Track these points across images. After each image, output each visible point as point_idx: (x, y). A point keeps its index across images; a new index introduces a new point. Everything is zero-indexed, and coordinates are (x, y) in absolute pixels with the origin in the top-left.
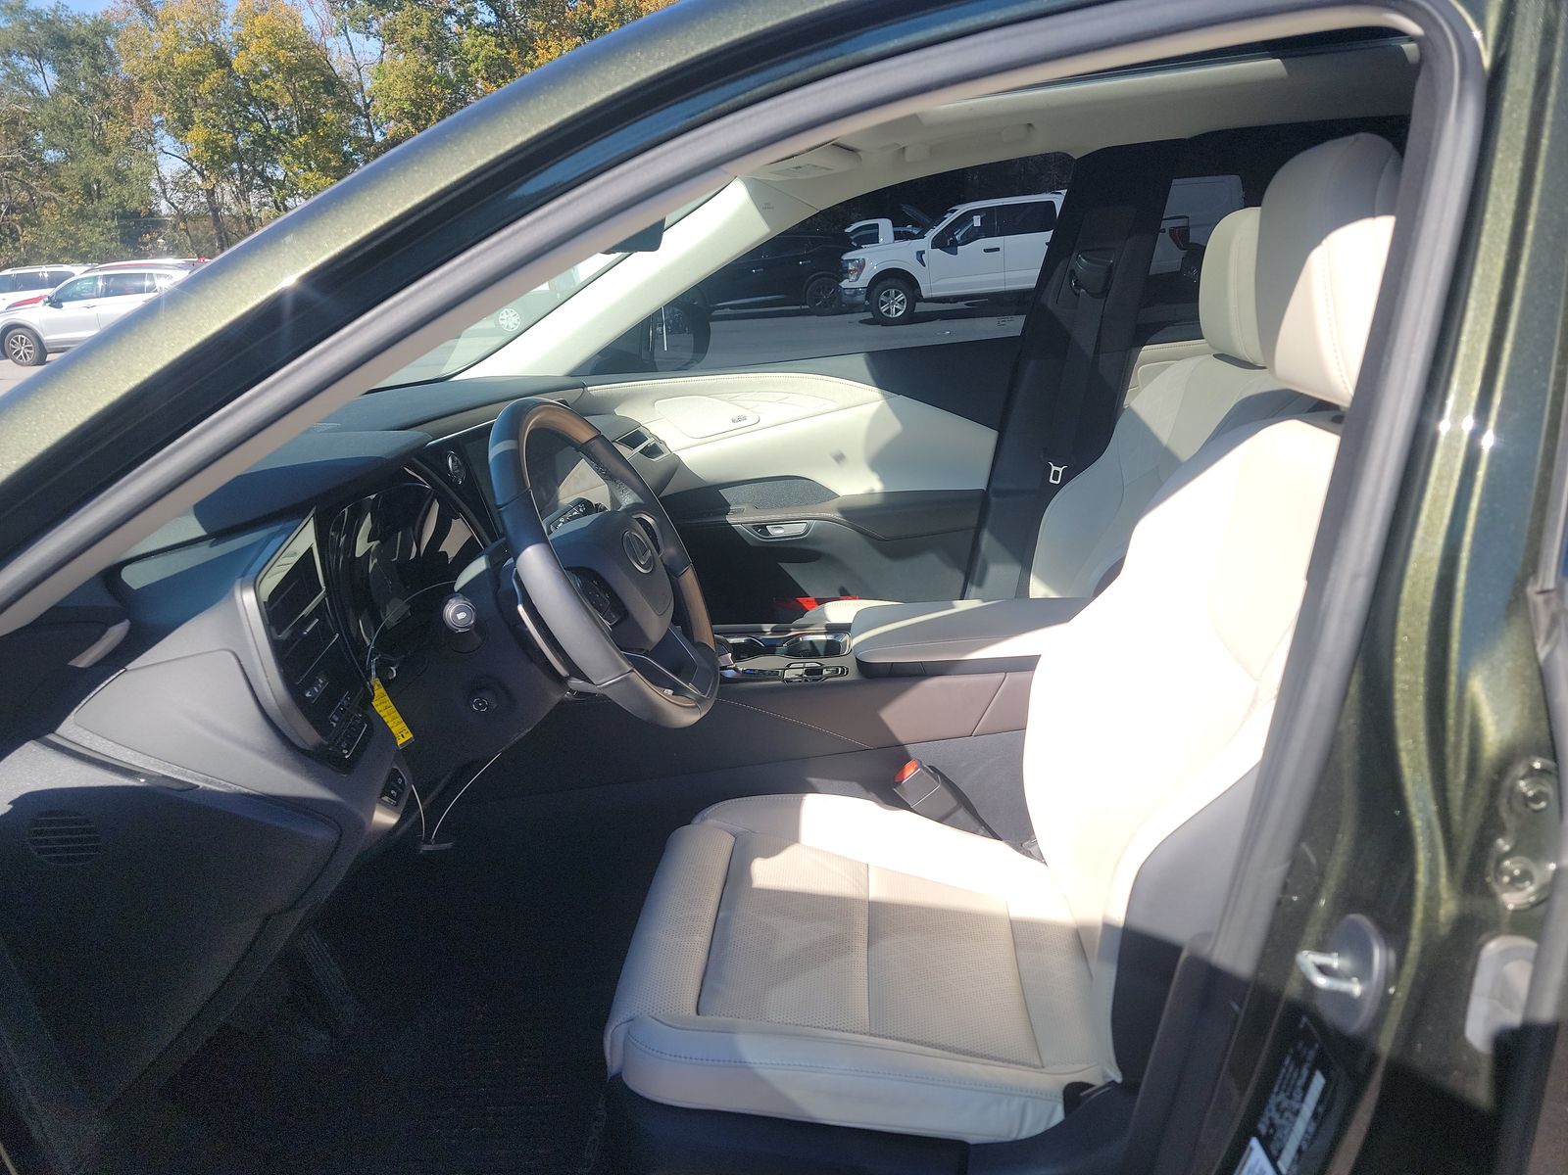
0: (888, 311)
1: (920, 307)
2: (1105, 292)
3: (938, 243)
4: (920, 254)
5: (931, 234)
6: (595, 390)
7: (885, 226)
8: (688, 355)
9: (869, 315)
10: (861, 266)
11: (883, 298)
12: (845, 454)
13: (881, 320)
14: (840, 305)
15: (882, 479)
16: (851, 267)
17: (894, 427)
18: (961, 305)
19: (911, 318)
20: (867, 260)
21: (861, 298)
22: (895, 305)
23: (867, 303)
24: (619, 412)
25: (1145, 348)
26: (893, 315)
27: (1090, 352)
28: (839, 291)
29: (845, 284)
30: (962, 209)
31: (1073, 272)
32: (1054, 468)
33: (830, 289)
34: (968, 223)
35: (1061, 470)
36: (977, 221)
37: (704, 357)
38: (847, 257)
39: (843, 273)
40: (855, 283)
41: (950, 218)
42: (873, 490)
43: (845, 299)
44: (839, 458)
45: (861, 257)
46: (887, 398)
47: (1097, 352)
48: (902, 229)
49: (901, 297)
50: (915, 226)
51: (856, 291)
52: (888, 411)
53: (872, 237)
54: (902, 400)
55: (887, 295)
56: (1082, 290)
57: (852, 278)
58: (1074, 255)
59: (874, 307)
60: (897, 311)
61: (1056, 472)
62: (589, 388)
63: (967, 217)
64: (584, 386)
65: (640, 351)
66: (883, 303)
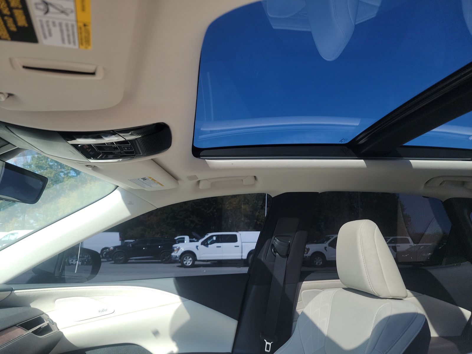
0: (186, 263)
1: (196, 263)
2: (287, 255)
3: (203, 243)
4: (197, 247)
5: (201, 241)
6: (18, 292)
7: (187, 238)
8: (88, 275)
9: (180, 264)
10: (178, 249)
11: (185, 259)
12: (160, 331)
13: (184, 266)
14: (171, 261)
15: (178, 345)
16: (175, 249)
17: (186, 317)
18: (209, 263)
19: (193, 266)
20: (181, 247)
21: (178, 259)
22: (189, 262)
23: (180, 260)
24: (33, 305)
25: (304, 282)
26: (188, 265)
27: (282, 283)
28: (171, 256)
29: (173, 254)
30: (210, 234)
31: (273, 245)
32: (267, 343)
33: (168, 255)
34: (212, 239)
35: (270, 344)
36: (214, 238)
37: (95, 276)
38: (174, 246)
39: (172, 250)
40: (176, 254)
41: (206, 237)
42: (172, 352)
43: (172, 259)
44: (156, 333)
45: (179, 246)
46: (183, 301)
47: (284, 283)
48: (192, 239)
49: (191, 259)
50: (196, 238)
51: (176, 257)
52: (183, 307)
53: (182, 241)
54: (191, 302)
55: (186, 258)
56: (277, 254)
57: (176, 252)
58: (273, 238)
59: (182, 262)
60: (189, 263)
61: (268, 346)
62: (15, 291)
63: (212, 237)
64: (12, 290)
65: (55, 272)
66: (185, 261)
